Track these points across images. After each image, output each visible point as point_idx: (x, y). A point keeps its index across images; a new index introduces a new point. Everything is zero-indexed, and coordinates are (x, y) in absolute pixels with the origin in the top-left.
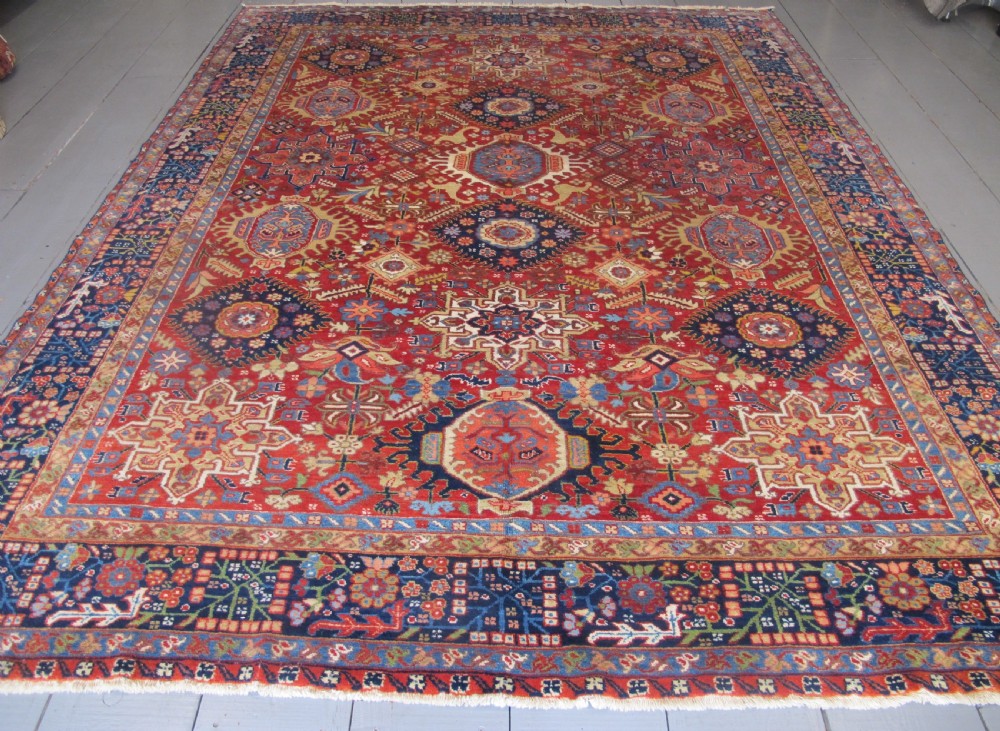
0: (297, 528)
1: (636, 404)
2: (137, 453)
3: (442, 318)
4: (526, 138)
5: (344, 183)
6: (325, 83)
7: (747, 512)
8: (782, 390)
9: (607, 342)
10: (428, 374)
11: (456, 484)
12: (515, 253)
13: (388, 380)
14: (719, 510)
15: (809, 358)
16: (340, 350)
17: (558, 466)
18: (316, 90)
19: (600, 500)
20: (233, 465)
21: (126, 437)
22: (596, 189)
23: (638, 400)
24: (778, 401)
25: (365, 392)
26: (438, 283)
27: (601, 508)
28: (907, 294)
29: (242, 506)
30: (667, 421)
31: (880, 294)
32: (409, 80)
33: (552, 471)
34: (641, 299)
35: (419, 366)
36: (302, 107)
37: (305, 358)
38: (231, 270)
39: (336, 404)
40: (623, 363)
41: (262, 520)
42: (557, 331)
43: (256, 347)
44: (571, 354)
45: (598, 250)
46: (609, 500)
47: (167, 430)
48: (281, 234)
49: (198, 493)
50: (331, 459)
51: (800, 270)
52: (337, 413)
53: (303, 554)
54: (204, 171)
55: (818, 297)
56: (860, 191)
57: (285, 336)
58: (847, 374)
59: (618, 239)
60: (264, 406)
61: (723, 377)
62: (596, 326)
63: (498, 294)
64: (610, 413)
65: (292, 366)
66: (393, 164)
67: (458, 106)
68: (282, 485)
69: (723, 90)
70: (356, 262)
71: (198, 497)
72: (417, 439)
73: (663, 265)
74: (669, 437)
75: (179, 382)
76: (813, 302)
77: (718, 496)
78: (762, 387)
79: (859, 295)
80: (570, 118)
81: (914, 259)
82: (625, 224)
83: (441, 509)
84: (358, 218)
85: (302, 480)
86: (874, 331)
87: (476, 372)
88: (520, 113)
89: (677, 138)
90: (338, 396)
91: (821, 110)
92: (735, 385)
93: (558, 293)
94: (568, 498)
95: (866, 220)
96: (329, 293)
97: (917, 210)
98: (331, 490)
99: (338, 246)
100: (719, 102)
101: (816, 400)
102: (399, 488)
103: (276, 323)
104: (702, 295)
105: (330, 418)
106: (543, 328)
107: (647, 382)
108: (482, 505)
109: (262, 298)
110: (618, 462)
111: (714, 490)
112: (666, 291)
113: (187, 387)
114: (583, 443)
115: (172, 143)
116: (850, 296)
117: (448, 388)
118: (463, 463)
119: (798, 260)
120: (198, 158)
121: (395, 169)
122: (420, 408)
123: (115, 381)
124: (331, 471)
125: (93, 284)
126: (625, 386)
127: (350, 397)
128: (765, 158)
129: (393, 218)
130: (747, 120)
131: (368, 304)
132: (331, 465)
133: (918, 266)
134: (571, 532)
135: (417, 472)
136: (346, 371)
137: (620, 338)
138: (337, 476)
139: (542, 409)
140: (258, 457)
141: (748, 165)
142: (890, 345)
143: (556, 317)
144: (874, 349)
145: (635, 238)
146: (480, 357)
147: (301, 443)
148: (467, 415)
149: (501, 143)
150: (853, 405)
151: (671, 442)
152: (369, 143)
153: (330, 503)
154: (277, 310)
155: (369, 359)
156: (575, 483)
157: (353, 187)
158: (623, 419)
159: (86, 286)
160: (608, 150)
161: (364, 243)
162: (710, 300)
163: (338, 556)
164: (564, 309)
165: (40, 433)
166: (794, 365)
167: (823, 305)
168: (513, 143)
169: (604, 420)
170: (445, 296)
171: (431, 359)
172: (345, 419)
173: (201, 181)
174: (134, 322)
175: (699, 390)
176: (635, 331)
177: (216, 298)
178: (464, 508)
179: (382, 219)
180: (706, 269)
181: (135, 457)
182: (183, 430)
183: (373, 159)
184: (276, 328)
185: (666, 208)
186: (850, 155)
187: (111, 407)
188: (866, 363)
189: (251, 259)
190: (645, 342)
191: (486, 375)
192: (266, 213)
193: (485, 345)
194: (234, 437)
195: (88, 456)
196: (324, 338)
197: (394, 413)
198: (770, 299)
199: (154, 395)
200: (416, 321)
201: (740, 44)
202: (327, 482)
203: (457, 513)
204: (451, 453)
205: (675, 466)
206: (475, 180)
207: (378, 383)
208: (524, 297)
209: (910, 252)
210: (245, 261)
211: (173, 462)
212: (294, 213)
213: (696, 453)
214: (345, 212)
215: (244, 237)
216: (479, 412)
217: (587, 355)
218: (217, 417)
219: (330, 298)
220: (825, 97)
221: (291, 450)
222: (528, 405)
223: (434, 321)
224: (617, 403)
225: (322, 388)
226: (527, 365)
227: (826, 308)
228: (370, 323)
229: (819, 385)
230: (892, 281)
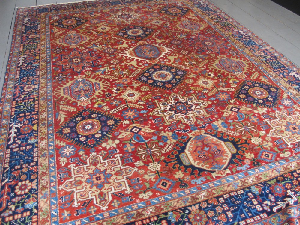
0: (158, 204)
1: (237, 126)
2: (77, 193)
3: (159, 111)
4: (148, 42)
5: (95, 68)
6: (66, 32)
7: (290, 153)
8: (274, 111)
9: (216, 107)
10: (167, 132)
11: (201, 170)
12: (169, 82)
13: (155, 138)
14: (282, 155)
15: (274, 99)
16: (131, 131)
17: (228, 154)
18: (64, 36)
19: (247, 162)
20: (119, 187)
21: (68, 188)
22: (180, 56)
23: (237, 125)
24: (275, 115)
25: (149, 145)
26: (150, 98)
27: (249, 165)
28: (285, 74)
29: (131, 202)
30: (250, 130)
31: (279, 75)
32: (96, 28)
33: (227, 156)
34: (217, 90)
35: (162, 130)
36: (62, 42)
37: (120, 137)
38: (71, 109)
39: (142, 152)
40: (225, 113)
41: (143, 205)
42: (199, 107)
43: (98, 137)
44: (208, 114)
45: (194, 77)
46: (250, 161)
47: (83, 180)
48: (82, 91)
49: (112, 202)
50: (153, 173)
52: (144, 155)
53: (166, 214)
54: (38, 72)
55: (264, 80)
56: (254, 44)
57: (107, 130)
58: (287, 102)
59: (198, 72)
60: (116, 160)
61: (255, 111)
62: (210, 103)
63: (173, 98)
64: (232, 131)
65: (117, 141)
66: (109, 58)
67: (118, 34)
68: (141, 189)
69: (197, 18)
70: (117, 96)
71: (113, 204)
72: (178, 157)
73: (216, 78)
74: (253, 135)
75: (76, 159)
76: (264, 82)
77: (278, 151)
78: (268, 112)
79: (274, 77)
80: (157, 33)
81: (281, 63)
82: (197, 67)
83: (202, 181)
84: (108, 80)
85: (148, 185)
86: (285, 87)
87: (182, 128)
88: (140, 34)
89: (194, 36)
90: (141, 149)
91: (228, 21)
92: (260, 113)
93: (191, 94)
94: (238, 164)
95: (261, 53)
96: (114, 110)
97: (272, 48)
98: (160, 185)
99: (107, 91)
100: (198, 22)
101: (284, 113)
102: (183, 177)
103: (101, 126)
104: (233, 86)
105: (143, 158)
106: (194, 107)
107: (236, 118)
108: (214, 175)
109: (90, 117)
110: (244, 147)
111: (276, 149)
112: (222, 87)
113: (81, 160)
114: (230, 144)
115: (19, 63)
116: (272, 78)
117: (177, 136)
118: (198, 162)
119: (252, 69)
120: (32, 68)
121: (110, 60)
122: (172, 145)
123: (49, 165)
124: (156, 178)
125: (16, 126)
126: (230, 121)
127: (145, 148)
128: (222, 38)
129: (120, 78)
130: (209, 27)
131: (131, 111)
132: (155, 176)
133: (283, 65)
134: (246, 175)
135: (186, 169)
136: (138, 138)
137: (219, 105)
138: (159, 179)
139: (211, 135)
140: (126, 181)
141: (219, 41)
142: (291, 91)
143: (196, 102)
144: (288, 93)
145: (203, 70)
146: (180, 122)
147: (138, 170)
148: (189, 144)
149: (140, 45)
150: (294, 112)
151: (255, 136)
152: (95, 52)
153: (164, 191)
154: (98, 121)
155: (143, 132)
156: (237, 159)
157: (99, 69)
158: (237, 133)
159: (14, 128)
160: (176, 42)
161: (116, 89)
162: (237, 87)
163: (178, 210)
164: (196, 99)
165: (29, 197)
166: (272, 103)
167: (267, 82)
168: (144, 45)
169: (232, 134)
170: (155, 102)
171: (165, 127)
172: (148, 157)
173: (39, 76)
174: (43, 139)
175: (252, 117)
176: (222, 102)
177: (72, 121)
178: (209, 178)
179: (117, 79)
180: (230, 77)
181: (77, 195)
182: (90, 178)
183: (100, 57)
184: (102, 128)
185: (205, 59)
186: (244, 34)
187: (54, 177)
188: (288, 98)
189: (77, 103)
190: (227, 105)
191: (186, 128)
192: (72, 84)
193: (179, 117)
194: (112, 175)
195: (56, 200)
196: (122, 127)
197: (164, 150)
198: (252, 83)
199: (69, 166)
200: (151, 114)
201: (192, 3)
202: (157, 183)
203: (208, 181)
204: (192, 159)
205: (261, 144)
206: (140, 59)
207: (152, 140)
208: (181, 97)
209: (278, 61)
210: (74, 104)
211: (94, 192)
212: (83, 82)
213: (264, 138)
214: (102, 79)
215: (68, 95)
216: (192, 141)
217: (213, 113)
218: (100, 169)
219: (116, 112)
220: (226, 17)
221: (136, 175)
222: (206, 135)
223: (157, 112)
224: (231, 127)
225: (133, 147)
226: (197, 121)
227: (268, 83)
228: (136, 118)
229: (282, 107)
230: (279, 71)
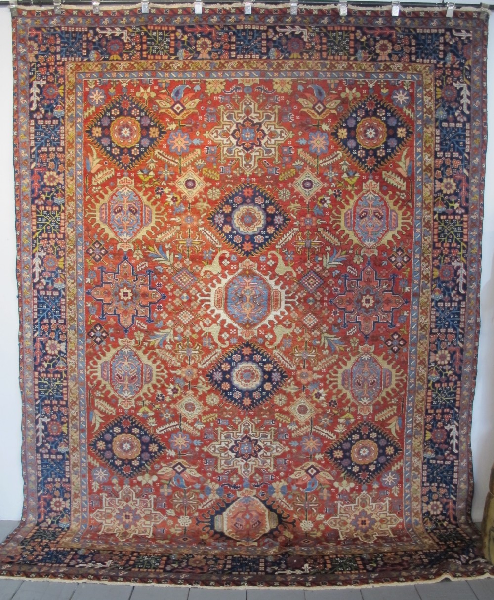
1: (298, 498)
2: (105, 526)
3: (217, 446)
4: (259, 267)
5: (151, 324)
8: (359, 491)
9: (290, 460)
10: (214, 483)
12: (250, 394)
13: (197, 486)
15: (377, 469)
16: (174, 468)
17: (267, 528)
18: (110, 192)
20: (143, 532)
21: (98, 518)
22: (297, 330)
23: (299, 496)
24: (356, 496)
25: (188, 493)
26: (213, 421)
28: (440, 424)
30: (309, 508)
31: (426, 424)
34: (310, 430)
35: (209, 478)
37: (159, 472)
38: (109, 410)
39: (177, 500)
40: (296, 473)
42: (269, 454)
43: (136, 465)
44: (274, 469)
45: (293, 391)
47: (113, 514)
48: (127, 378)
50: (180, 529)
51: (392, 405)
52: (179, 504)
55: (394, 426)
57: (147, 458)
58: (389, 479)
59: (304, 381)
60: (148, 501)
61: (336, 484)
62: (287, 449)
63: (243, 428)
64: (287, 502)
65: (155, 478)
66: (178, 303)
67: (213, 219)
69: (404, 186)
70: (171, 403)
71: (130, 540)
72: (213, 517)
73: (325, 404)
74: (308, 517)
75: (109, 487)
76: (390, 430)
78: (352, 490)
79: (415, 425)
80: (289, 236)
81: (455, 395)
82: (310, 367)
83: (223, 544)
84: (166, 364)
86: (412, 451)
87: (235, 481)
88: (256, 229)
89: (355, 265)
90: (178, 495)
91: (465, 217)
92: (341, 489)
93: (271, 426)
95: (444, 358)
96: (161, 428)
98: (181, 539)
99: (159, 389)
100: (396, 207)
102: (207, 539)
103: (141, 449)
104: (340, 429)
105: (177, 507)
106: (262, 451)
107: (304, 486)
108: (238, 543)
109: (130, 431)
112: (322, 427)
113: (113, 490)
114: (275, 516)
115: (34, 275)
116: (410, 426)
117: (223, 491)
118: (231, 530)
119: (393, 397)
121: (179, 309)
122: (212, 502)
123: (81, 487)
126: (294, 487)
127: (183, 496)
128: (406, 289)
129: (184, 364)
130: (409, 234)
131: (182, 437)
132: (180, 532)
133: (455, 400)
135: (214, 535)
136: (178, 481)
137: (296, 457)
138: (183, 536)
139: (260, 500)
140: (152, 528)
141: (393, 299)
142: (415, 459)
143: (269, 444)
144: (406, 462)
145: (314, 381)
146: (236, 471)
147: (167, 520)
148: (232, 506)
149: (244, 273)
150: (386, 497)
151: (309, 520)
152: (158, 274)
154: (139, 440)
155: (187, 474)
157: (157, 330)
158: (292, 506)
160: (311, 282)
161: (172, 386)
162: (343, 433)
163: (184, 555)
164: (273, 438)
166: (369, 475)
167: (394, 433)
168: (250, 273)
169: (284, 506)
170: (217, 432)
171: (215, 474)
172: (183, 507)
175: (325, 490)
176: (304, 452)
177: (108, 431)
179: (179, 364)
180: (347, 409)
181: (104, 528)
182: (120, 514)
183: (164, 296)
184: (141, 452)
185: (335, 352)
186: (461, 283)
187: (86, 502)
188: (399, 471)
190: (306, 460)
191: (238, 482)
192: (114, 357)
193: (238, 464)
196: (165, 460)
197: (202, 505)
198: (370, 429)
200: (205, 449)
203: (229, 545)
204: (226, 526)
205: (308, 532)
206: (228, 321)
207: (193, 488)
208: (254, 430)
209: (455, 388)
210: (114, 400)
211: (119, 530)
212: (129, 357)
213: (317, 524)
214: (157, 357)
215: (107, 379)
216: (237, 504)
217: (281, 468)
218: (131, 507)
219: (163, 432)
221: (164, 523)
222: (255, 498)
223: (213, 449)
224: (290, 497)
225: (170, 491)
226: (254, 475)
227: (395, 435)
228: (185, 451)
229: (376, 486)
230: (437, 414)
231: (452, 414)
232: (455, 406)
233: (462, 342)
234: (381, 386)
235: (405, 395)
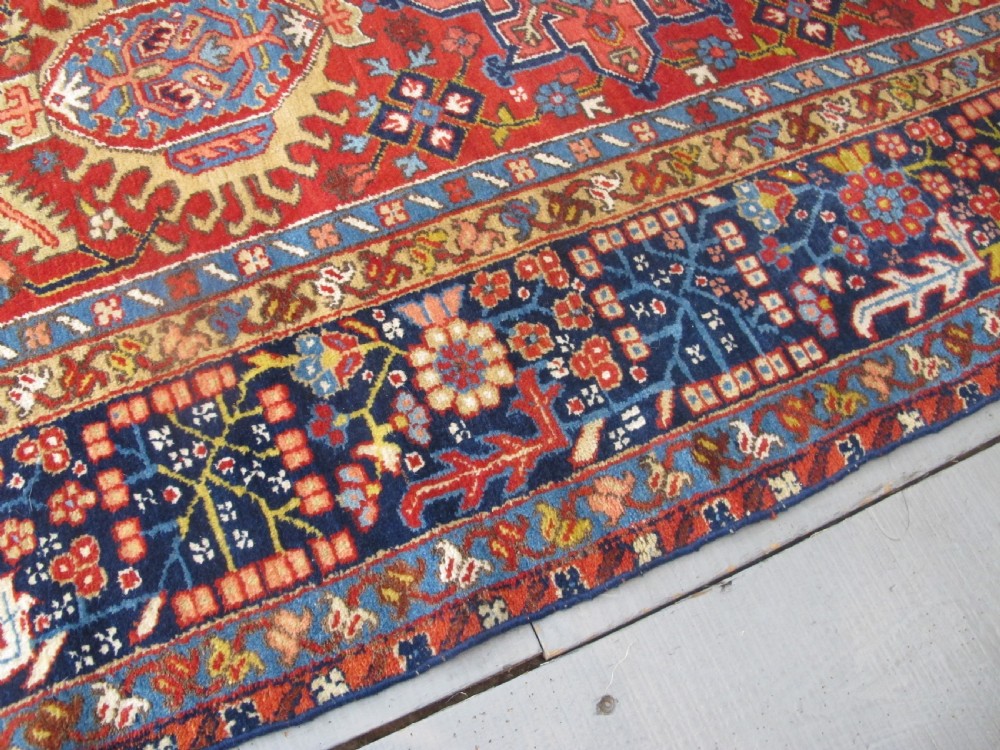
51: (79, 223)
230: (89, 483)
231: (113, 594)
232: (175, 588)
233: (605, 449)
234: (171, 136)
235: (158, 260)
